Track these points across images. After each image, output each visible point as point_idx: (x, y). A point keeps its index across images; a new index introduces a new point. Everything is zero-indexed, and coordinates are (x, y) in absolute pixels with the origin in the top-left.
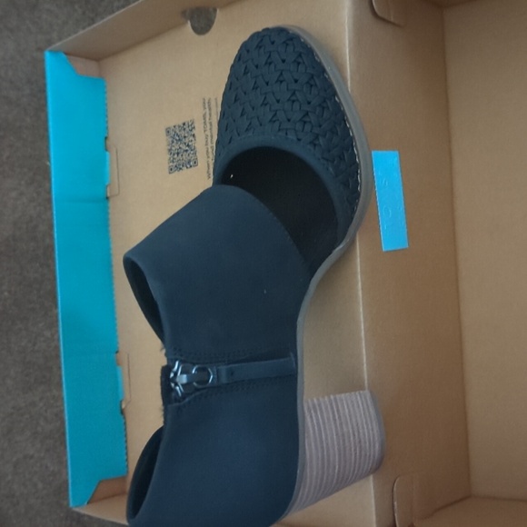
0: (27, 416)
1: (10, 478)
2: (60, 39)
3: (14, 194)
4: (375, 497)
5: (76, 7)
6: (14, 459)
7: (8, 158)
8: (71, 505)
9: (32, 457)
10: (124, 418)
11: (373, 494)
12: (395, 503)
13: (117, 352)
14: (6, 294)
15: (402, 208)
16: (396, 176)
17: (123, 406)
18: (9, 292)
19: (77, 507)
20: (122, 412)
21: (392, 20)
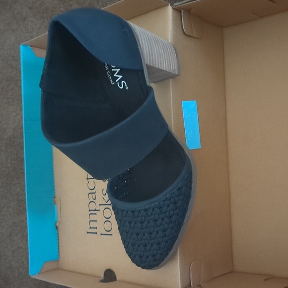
0: (20, 227)
1: (10, 258)
2: (37, 36)
3: (14, 114)
4: (181, 271)
5: (45, 20)
6: (13, 249)
7: (11, 95)
8: (30, 274)
9: (21, 248)
10: (58, 230)
11: (179, 270)
12: (191, 274)
13: (54, 197)
14: (9, 164)
15: (198, 129)
16: (195, 113)
17: (57, 225)
18: (11, 164)
19: (33, 275)
20: (57, 228)
21: (194, 36)
